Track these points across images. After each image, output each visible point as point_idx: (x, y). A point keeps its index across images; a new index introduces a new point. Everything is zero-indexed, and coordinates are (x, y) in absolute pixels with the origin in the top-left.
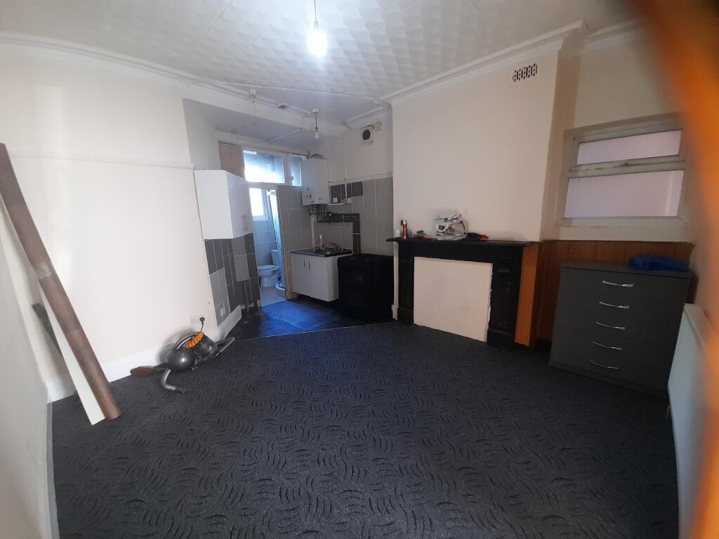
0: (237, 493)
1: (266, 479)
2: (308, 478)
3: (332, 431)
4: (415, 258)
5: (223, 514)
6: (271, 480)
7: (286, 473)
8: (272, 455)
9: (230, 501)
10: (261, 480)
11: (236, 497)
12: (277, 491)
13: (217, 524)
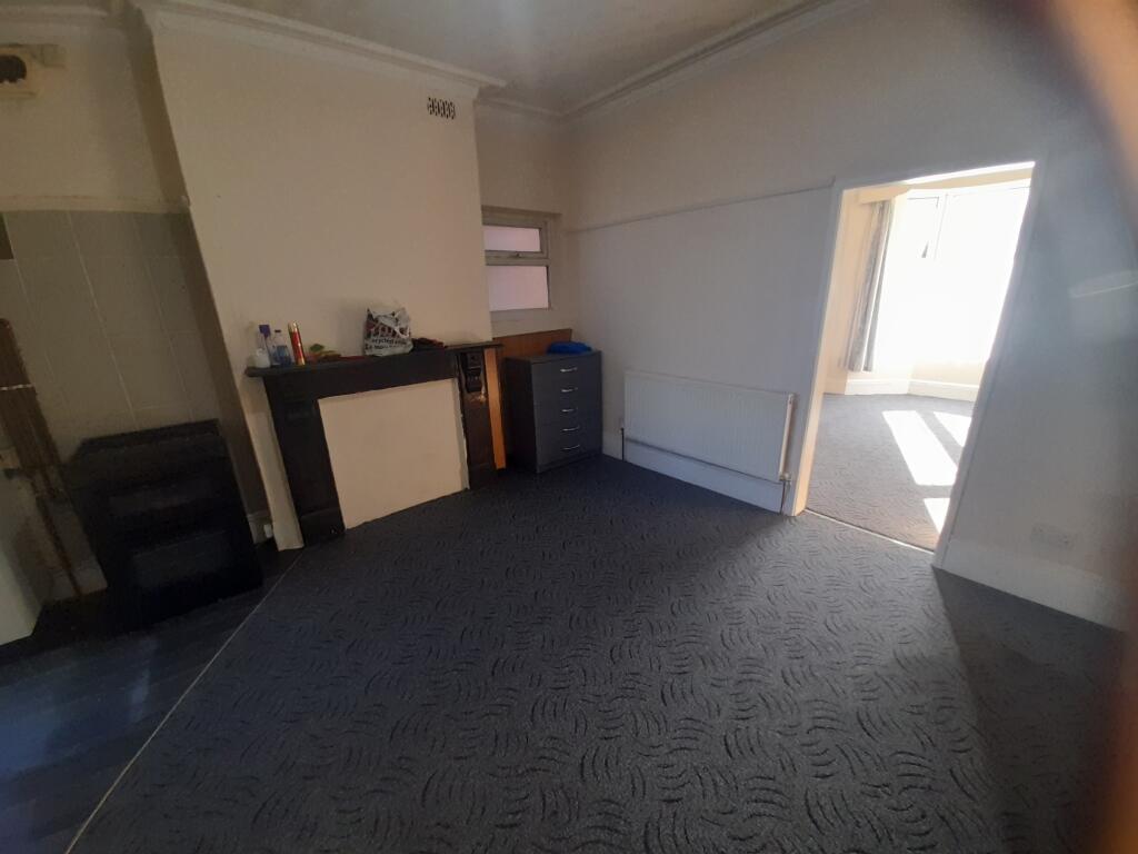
0: (762, 789)
1: (726, 744)
2: (713, 685)
3: (621, 657)
4: (320, 401)
5: (803, 803)
6: (725, 736)
7: (710, 715)
8: (674, 745)
9: (777, 798)
10: (728, 752)
11: (768, 789)
12: (742, 725)
13: (821, 807)
